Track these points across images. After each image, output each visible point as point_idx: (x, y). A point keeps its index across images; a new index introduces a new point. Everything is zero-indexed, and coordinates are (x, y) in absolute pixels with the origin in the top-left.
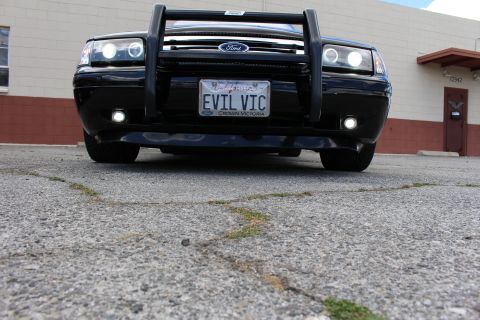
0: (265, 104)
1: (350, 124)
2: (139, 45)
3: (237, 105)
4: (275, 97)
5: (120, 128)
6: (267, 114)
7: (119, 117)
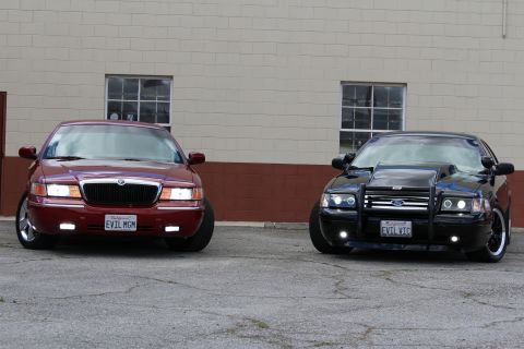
0: (410, 231)
1: (454, 239)
2: (352, 199)
3: (398, 232)
4: (414, 228)
5: (345, 240)
6: (411, 236)
7: (344, 235)
